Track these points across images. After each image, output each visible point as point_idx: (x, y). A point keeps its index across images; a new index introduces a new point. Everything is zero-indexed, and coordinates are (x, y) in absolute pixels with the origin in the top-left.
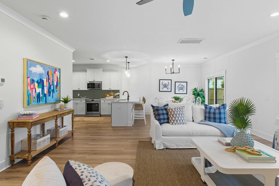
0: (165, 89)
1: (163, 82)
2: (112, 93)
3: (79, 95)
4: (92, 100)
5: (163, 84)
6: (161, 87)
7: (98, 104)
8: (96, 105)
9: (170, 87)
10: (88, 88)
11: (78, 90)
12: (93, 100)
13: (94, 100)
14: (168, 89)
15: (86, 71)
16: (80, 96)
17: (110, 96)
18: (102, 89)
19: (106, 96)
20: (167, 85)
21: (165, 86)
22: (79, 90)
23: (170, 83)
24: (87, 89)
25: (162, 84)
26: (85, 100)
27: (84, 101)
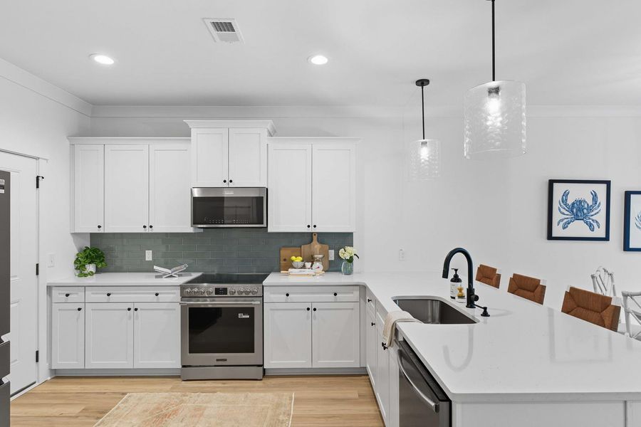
0: (578, 228)
1: (566, 194)
2: (316, 246)
3: (149, 256)
4: (218, 291)
5: (570, 202)
6: (557, 216)
7: (250, 311)
8: (241, 316)
9: (601, 217)
10: (196, 221)
11: (142, 230)
12: (225, 291)
13: (230, 287)
14: (590, 225)
15: (187, 133)
16: (155, 262)
17: (308, 265)
18: (270, 230)
19: (290, 265)
20: (590, 209)
21: (579, 211)
22: (148, 230)
23: (602, 199)
24: (190, 230)
25: (564, 201)
26: (178, 292)
27: (176, 295)
